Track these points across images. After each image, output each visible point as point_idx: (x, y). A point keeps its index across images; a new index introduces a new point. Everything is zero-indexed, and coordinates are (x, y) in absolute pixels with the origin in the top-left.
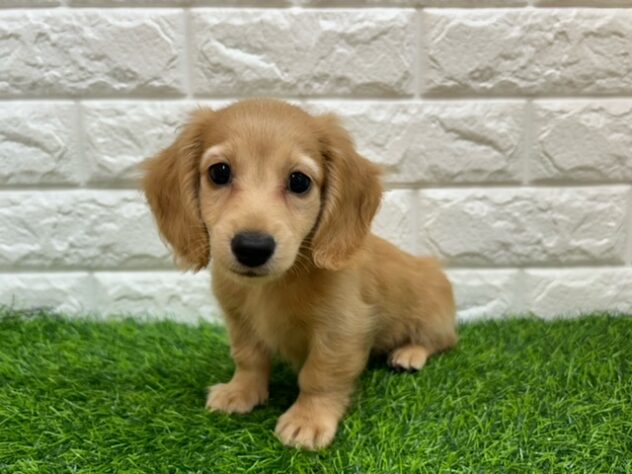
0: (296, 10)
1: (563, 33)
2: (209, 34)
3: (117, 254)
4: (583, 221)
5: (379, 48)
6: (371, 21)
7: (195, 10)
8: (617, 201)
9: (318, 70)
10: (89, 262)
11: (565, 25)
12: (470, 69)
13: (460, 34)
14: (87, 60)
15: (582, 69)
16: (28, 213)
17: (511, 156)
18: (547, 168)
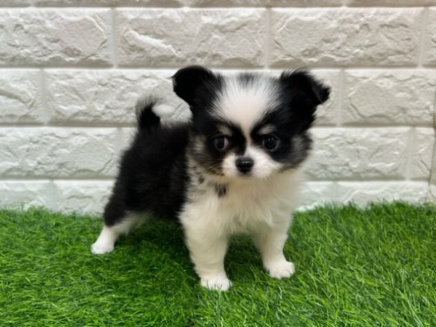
0: (186, 9)
1: (366, 25)
2: (128, 25)
3: (69, 169)
4: (378, 150)
5: (241, 35)
6: (236, 17)
7: (119, 9)
8: (400, 138)
9: (200, 50)
10: (50, 174)
11: (368, 20)
12: (302, 49)
13: (296, 25)
14: (48, 42)
15: (378, 49)
16: (11, 142)
17: (329, 107)
18: (353, 115)
